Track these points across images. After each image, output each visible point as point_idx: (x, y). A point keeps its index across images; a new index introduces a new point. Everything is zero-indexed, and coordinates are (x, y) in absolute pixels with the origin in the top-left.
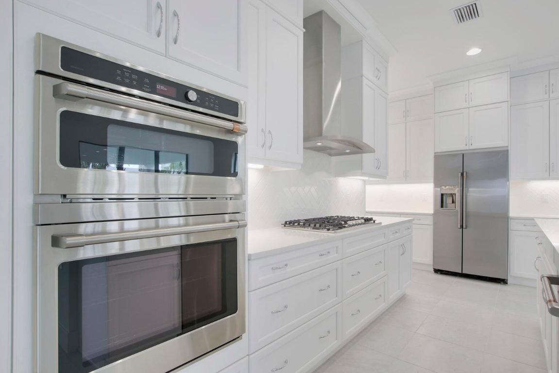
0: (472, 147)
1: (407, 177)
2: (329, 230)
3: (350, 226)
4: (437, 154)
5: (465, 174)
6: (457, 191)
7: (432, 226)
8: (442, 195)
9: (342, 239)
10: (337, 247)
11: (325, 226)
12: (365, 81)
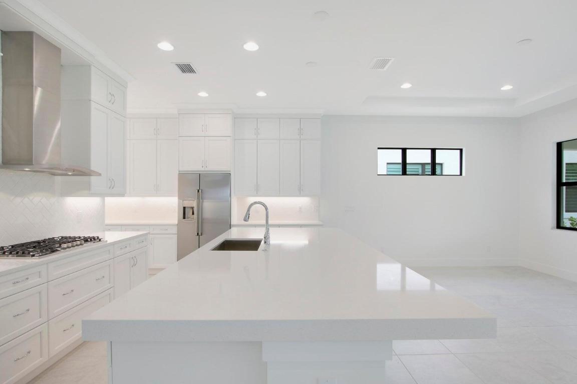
0: (206, 169)
1: (157, 191)
2: (33, 256)
3: (64, 249)
4: (181, 172)
5: (200, 191)
6: (194, 204)
7: (177, 235)
8: (184, 208)
9: (47, 264)
10: (40, 272)
11: (29, 253)
12: (93, 105)
